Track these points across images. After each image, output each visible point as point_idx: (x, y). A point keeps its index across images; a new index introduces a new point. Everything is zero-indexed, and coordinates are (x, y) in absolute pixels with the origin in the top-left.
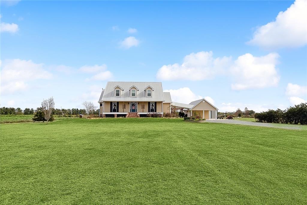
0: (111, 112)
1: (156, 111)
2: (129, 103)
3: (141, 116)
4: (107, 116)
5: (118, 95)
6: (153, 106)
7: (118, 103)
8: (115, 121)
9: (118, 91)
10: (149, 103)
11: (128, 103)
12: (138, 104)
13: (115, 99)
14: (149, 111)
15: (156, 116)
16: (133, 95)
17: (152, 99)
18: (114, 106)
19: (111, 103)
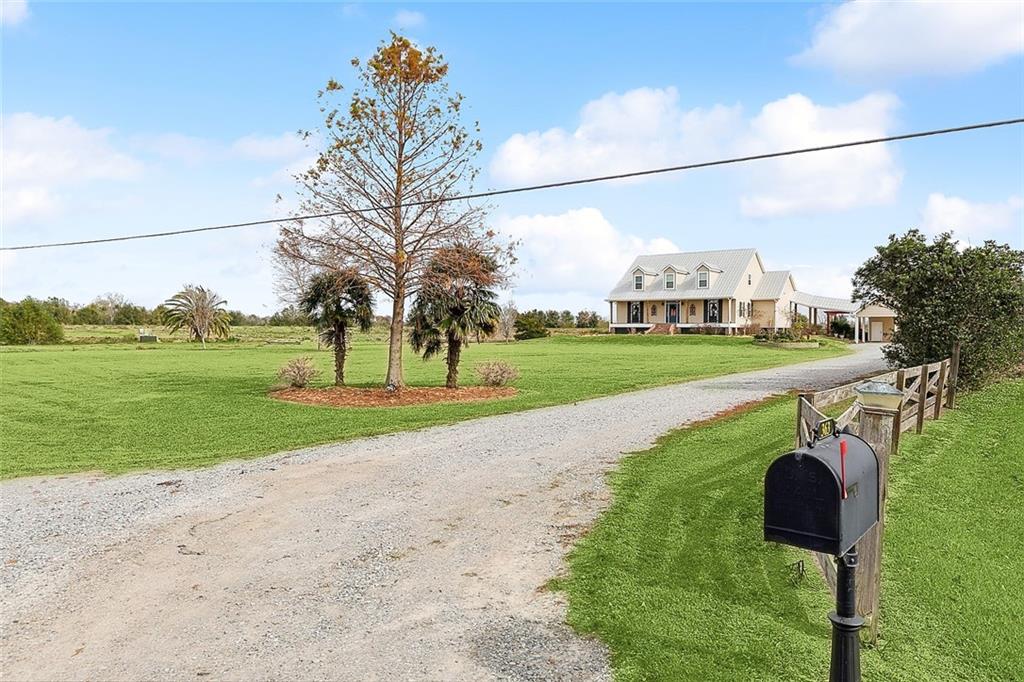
0: (629, 322)
1: (720, 321)
2: (663, 304)
3: (685, 331)
4: (618, 330)
5: (639, 286)
6: (714, 309)
7: (642, 303)
8: (629, 342)
9: (639, 279)
10: (706, 302)
11: (662, 302)
12: (682, 304)
13: (635, 296)
14: (705, 321)
15: (723, 331)
16: (670, 285)
17: (710, 293)
18: (635, 310)
19: (629, 303)
